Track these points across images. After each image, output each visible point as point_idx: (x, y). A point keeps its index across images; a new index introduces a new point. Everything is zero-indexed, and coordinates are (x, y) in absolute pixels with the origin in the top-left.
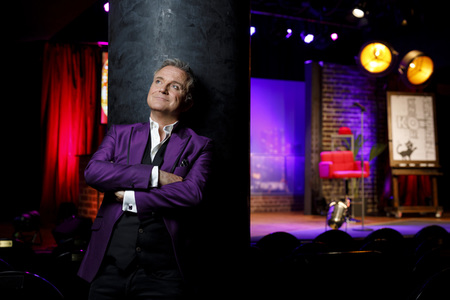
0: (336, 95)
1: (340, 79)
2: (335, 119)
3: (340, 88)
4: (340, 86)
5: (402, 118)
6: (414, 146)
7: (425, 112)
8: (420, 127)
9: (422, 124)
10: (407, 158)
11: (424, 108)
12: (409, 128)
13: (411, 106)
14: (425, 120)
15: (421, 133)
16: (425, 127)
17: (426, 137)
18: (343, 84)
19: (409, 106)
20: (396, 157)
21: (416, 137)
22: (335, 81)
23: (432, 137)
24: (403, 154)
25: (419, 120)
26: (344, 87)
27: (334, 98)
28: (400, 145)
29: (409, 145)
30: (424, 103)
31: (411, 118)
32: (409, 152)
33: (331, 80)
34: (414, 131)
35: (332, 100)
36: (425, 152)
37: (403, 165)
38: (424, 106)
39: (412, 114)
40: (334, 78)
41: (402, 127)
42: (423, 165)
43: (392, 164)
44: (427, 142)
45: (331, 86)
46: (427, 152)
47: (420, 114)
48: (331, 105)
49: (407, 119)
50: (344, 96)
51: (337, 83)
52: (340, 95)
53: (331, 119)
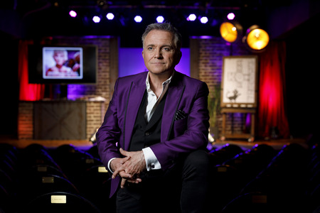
0: (211, 58)
1: (215, 47)
2: (211, 74)
3: (215, 53)
4: (215, 51)
5: (232, 74)
6: (239, 93)
7: (249, 69)
8: (244, 79)
9: (247, 77)
10: (233, 101)
11: (249, 66)
12: (236, 80)
13: (239, 65)
14: (249, 75)
15: (245, 84)
16: (248, 80)
17: (248, 87)
18: (218, 50)
19: (238, 65)
20: (225, 100)
21: (241, 87)
22: (211, 49)
23: (253, 86)
24: (231, 98)
25: (244, 75)
26: (219, 52)
27: (211, 60)
28: (229, 92)
29: (236, 92)
30: (249, 63)
31: (239, 74)
32: (235, 97)
33: (208, 48)
34: (240, 83)
35: (208, 61)
36: (247, 97)
37: (229, 106)
38: (249, 65)
39: (239, 71)
40: (210, 47)
41: (231, 80)
42: (243, 106)
43: (222, 105)
44: (249, 90)
45: (208, 52)
46: (248, 97)
47: (245, 70)
48: (208, 65)
49: (235, 74)
50: (218, 58)
51: (213, 50)
52: (215, 58)
53: (207, 74)
